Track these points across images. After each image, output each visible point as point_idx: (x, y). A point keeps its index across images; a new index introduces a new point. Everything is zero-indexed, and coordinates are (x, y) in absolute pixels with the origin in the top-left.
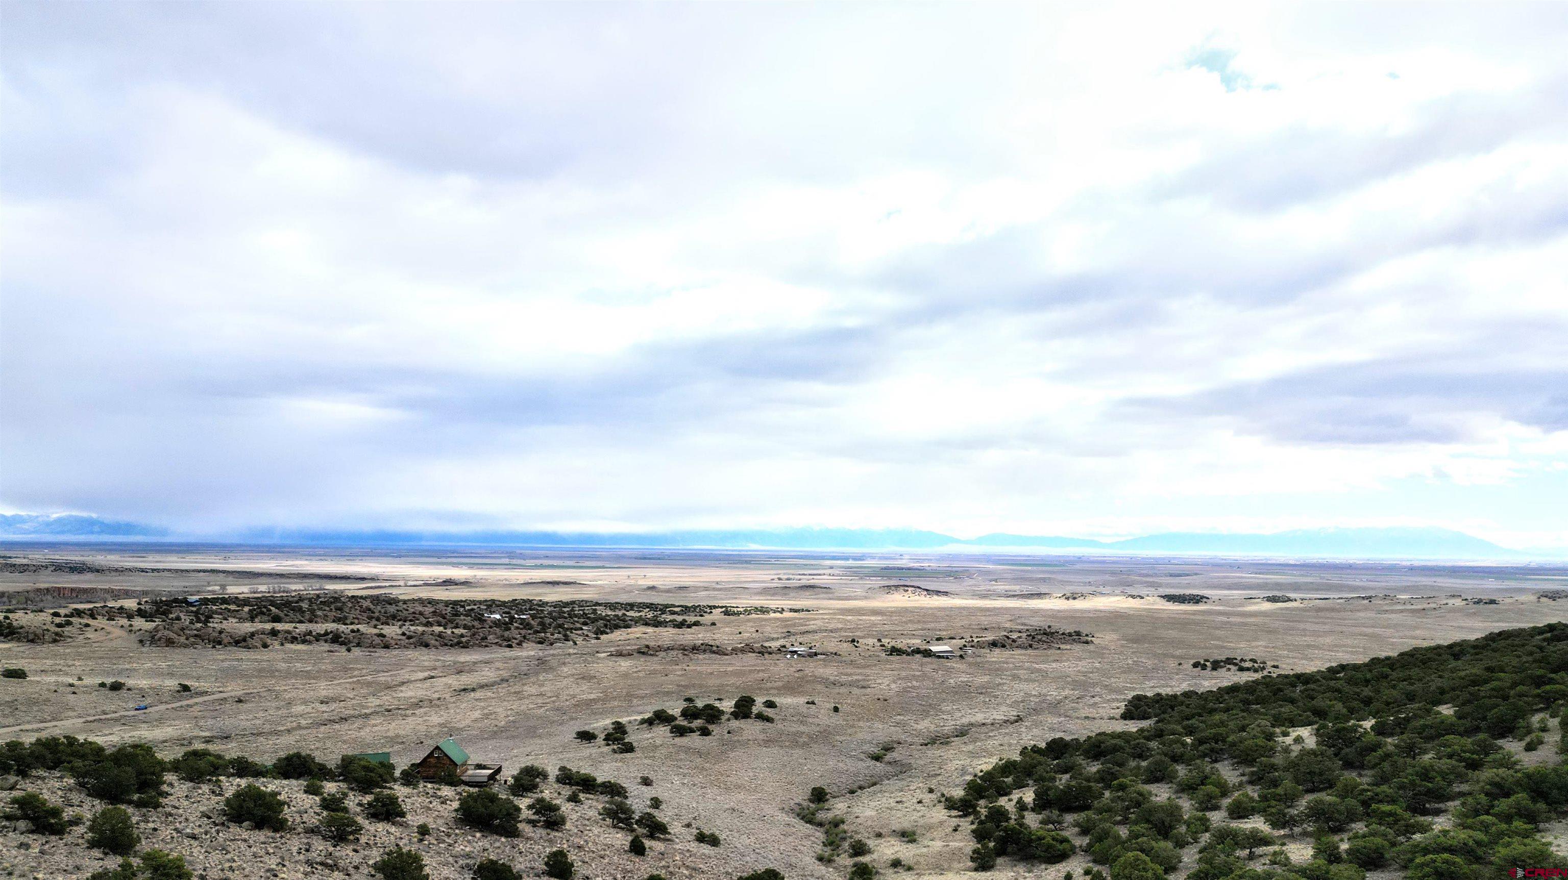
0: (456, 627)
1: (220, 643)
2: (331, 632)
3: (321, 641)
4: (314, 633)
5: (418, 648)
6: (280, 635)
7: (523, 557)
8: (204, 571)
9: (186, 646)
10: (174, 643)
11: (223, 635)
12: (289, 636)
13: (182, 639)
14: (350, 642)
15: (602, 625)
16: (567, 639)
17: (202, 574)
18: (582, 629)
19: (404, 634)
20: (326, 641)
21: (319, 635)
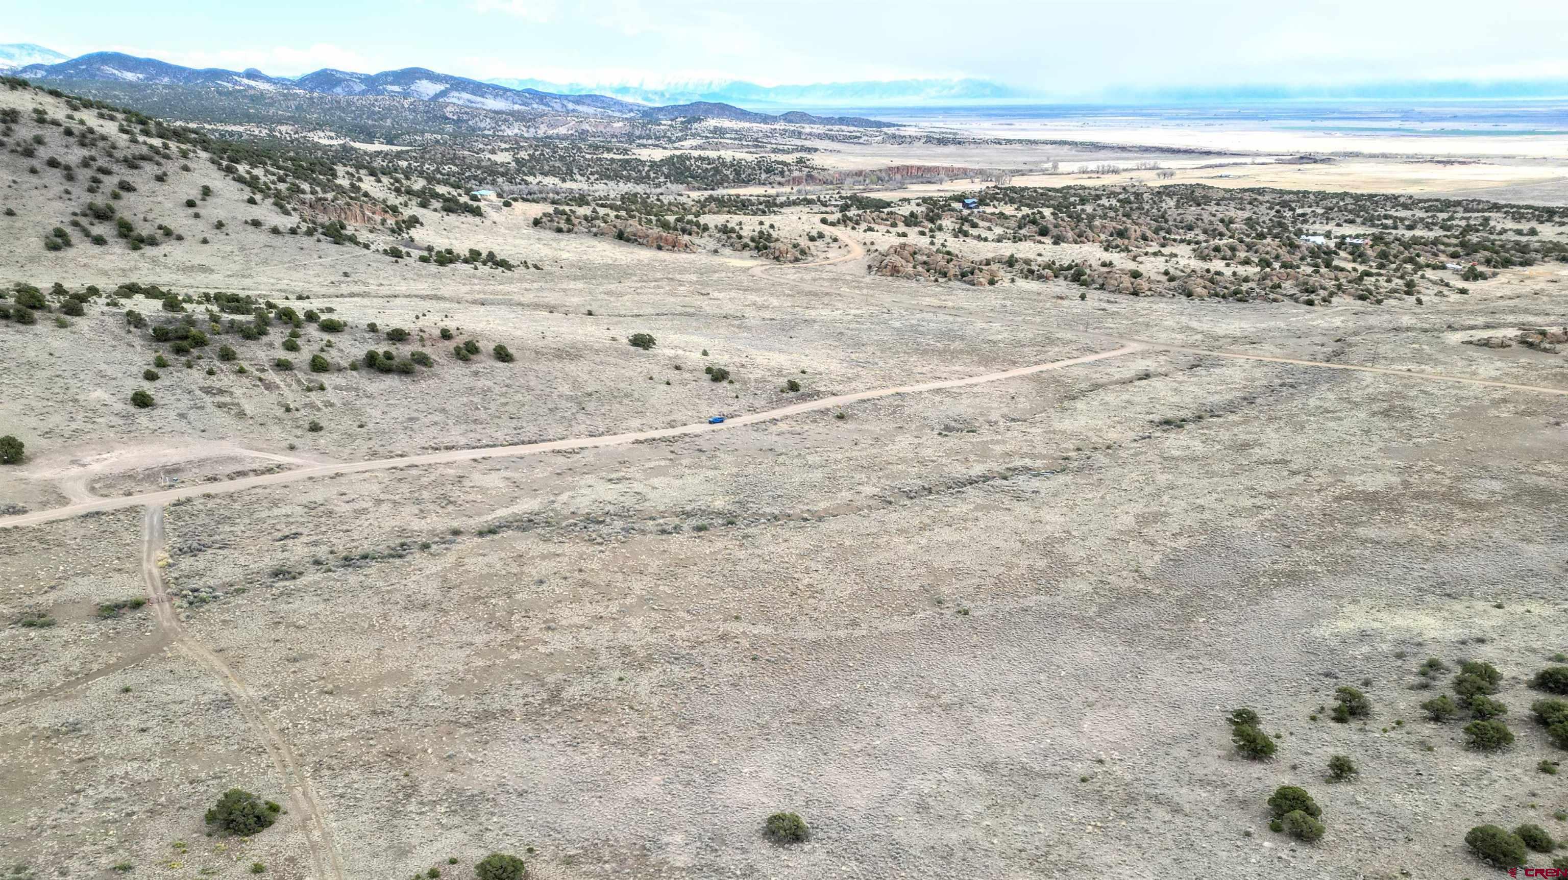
0: (1247, 262)
1: (945, 275)
2: (1077, 265)
3: (1062, 278)
4: (1057, 264)
5: (1178, 296)
6: (1017, 266)
7: (1422, 117)
8: (1053, 143)
9: (908, 277)
10: (898, 272)
11: (951, 265)
12: (1026, 267)
13: (909, 269)
14: (1093, 281)
15: (1483, 260)
16: (1410, 288)
17: (1049, 146)
18: (1444, 268)
19: (1166, 273)
20: (1066, 278)
21: (1062, 268)
